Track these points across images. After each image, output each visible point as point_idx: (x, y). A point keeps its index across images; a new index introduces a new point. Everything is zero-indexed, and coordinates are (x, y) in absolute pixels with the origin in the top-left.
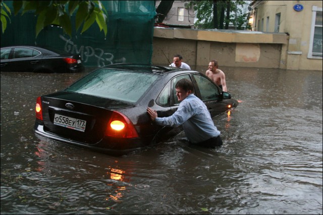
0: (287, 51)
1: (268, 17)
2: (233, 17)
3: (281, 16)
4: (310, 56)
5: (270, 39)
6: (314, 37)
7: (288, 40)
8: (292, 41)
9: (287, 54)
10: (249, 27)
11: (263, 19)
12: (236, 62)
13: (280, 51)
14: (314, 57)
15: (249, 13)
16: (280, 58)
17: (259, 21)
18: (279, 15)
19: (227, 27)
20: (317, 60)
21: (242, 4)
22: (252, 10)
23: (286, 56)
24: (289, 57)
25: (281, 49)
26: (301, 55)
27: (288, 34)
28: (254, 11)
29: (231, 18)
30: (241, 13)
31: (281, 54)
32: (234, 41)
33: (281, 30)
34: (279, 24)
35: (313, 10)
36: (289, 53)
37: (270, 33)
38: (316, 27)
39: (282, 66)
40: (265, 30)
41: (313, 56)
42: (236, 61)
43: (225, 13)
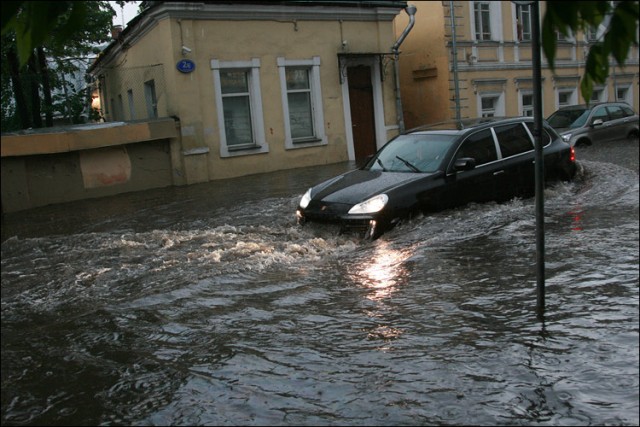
0: (181, 149)
1: (130, 92)
2: (59, 99)
3: (156, 86)
4: (224, 153)
5: (144, 134)
6: (225, 117)
7: (179, 128)
8: (185, 131)
9: (183, 157)
10: (95, 115)
11: (120, 96)
12: (87, 190)
13: (168, 152)
14: (233, 154)
15: (89, 88)
16: (171, 166)
17: (112, 100)
18: (150, 85)
19: (50, 123)
20: (238, 159)
21: (71, 72)
22: (94, 81)
23: (182, 161)
24: (188, 162)
25: (169, 149)
26: (207, 153)
27: (177, 119)
28: (97, 82)
29: (56, 102)
30: (74, 90)
31: (170, 157)
32: (73, 148)
33: (162, 113)
34: (155, 101)
35: (213, 67)
36: (186, 153)
37: (141, 121)
38: (223, 98)
39: (178, 182)
40: (128, 118)
41: (230, 151)
42: (85, 187)
43: (41, 93)
